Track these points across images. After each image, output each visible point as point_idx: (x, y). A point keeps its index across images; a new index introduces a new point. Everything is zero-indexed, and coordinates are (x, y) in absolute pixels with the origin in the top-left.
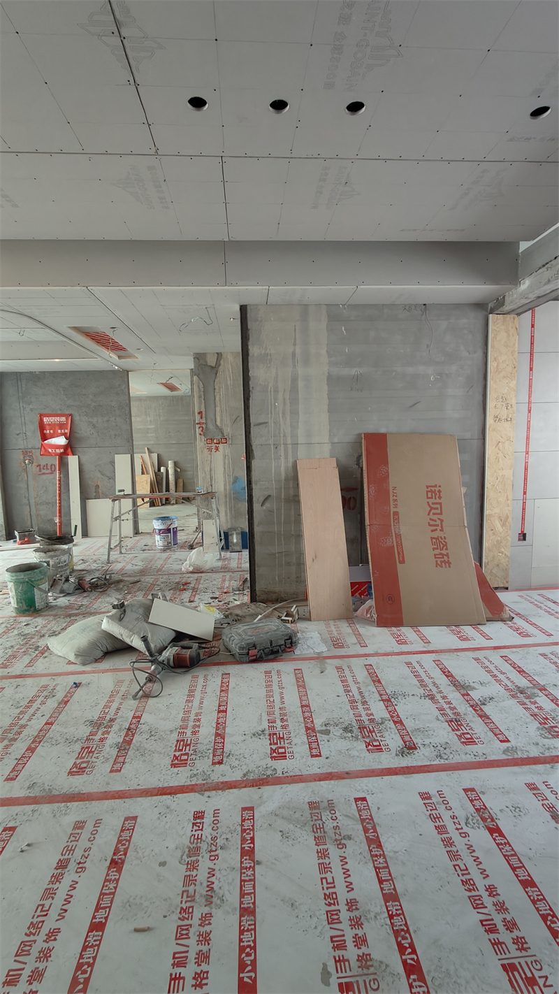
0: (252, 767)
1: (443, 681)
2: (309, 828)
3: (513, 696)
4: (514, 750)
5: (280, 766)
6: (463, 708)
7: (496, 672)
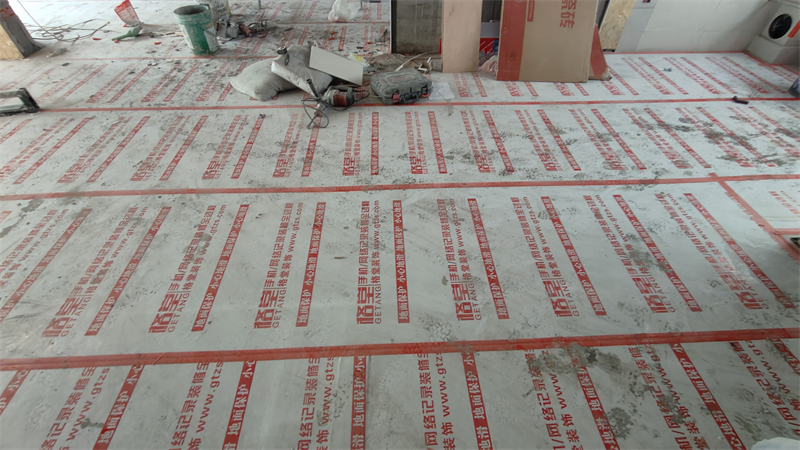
0: (399, 177)
1: (542, 126)
2: (437, 213)
3: (592, 140)
4: (583, 175)
5: (418, 178)
6: (553, 146)
7: (584, 122)
